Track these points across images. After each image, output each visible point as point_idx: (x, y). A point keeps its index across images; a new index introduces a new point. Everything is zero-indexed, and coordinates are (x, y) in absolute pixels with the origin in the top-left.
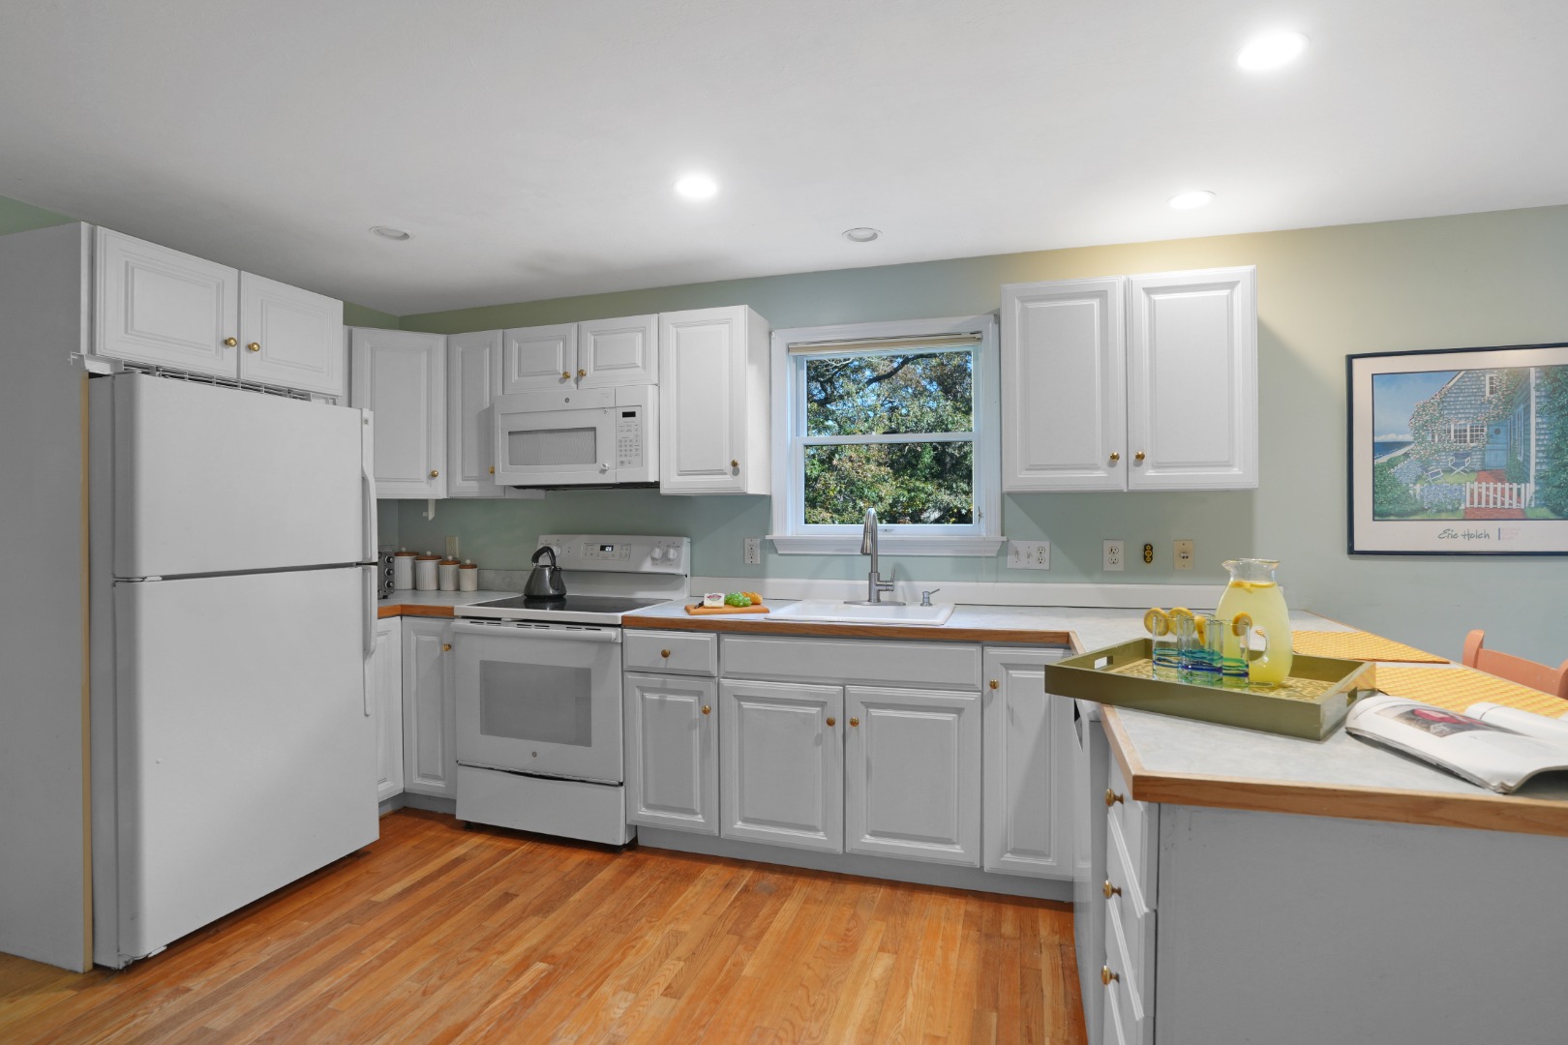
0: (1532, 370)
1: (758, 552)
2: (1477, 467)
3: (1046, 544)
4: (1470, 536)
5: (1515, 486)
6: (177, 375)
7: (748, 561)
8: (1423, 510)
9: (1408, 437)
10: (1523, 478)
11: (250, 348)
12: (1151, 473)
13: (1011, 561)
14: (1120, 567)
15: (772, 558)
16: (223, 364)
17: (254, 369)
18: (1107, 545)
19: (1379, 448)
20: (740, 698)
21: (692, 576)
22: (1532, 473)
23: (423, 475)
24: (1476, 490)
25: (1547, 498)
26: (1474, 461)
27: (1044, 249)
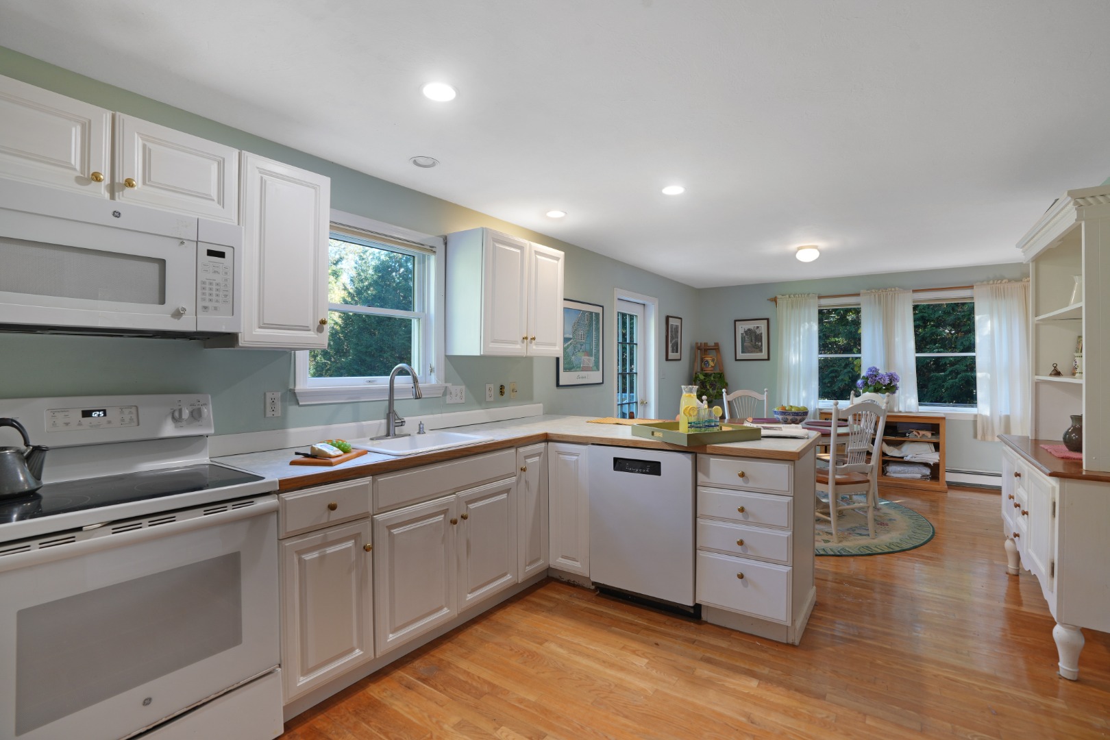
0: (594, 313)
1: (279, 405)
2: (584, 350)
3: (463, 387)
4: (583, 377)
5: (591, 357)
7: (269, 414)
8: (574, 367)
9: (571, 336)
12: (534, 347)
13: (448, 400)
14: (492, 399)
15: (293, 409)
18: (488, 386)
20: (390, 527)
22: (593, 353)
24: (584, 359)
25: (596, 363)
26: (583, 347)
27: (459, 204)
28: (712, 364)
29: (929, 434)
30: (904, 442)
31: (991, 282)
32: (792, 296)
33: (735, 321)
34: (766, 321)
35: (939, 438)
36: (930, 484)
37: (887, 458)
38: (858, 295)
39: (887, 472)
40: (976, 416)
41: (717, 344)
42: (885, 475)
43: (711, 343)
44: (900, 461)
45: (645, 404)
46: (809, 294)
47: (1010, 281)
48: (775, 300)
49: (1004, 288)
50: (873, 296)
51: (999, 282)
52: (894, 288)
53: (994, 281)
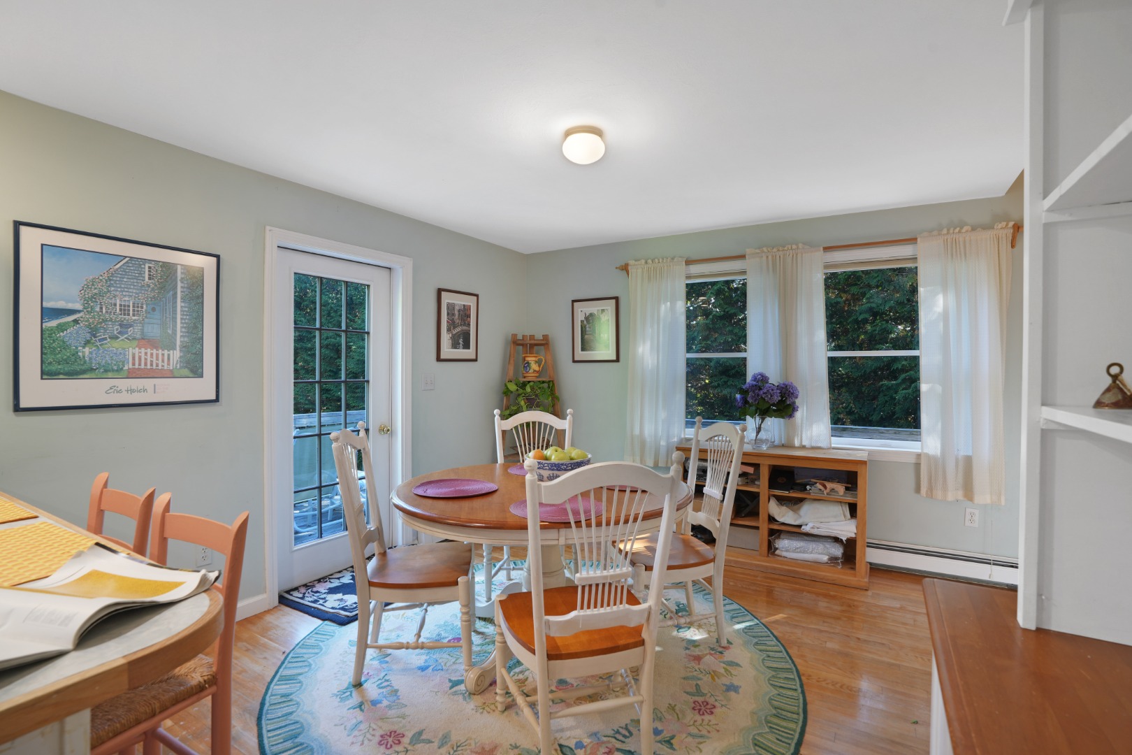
0: (179, 267)
2: (138, 336)
4: (132, 391)
5: (166, 352)
8: (92, 370)
9: (78, 306)
10: (172, 347)
22: (178, 343)
24: (137, 354)
25: (188, 362)
26: (135, 331)
28: (534, 367)
29: (840, 488)
30: (801, 500)
31: (945, 231)
32: (650, 261)
33: (574, 301)
34: (614, 301)
35: (856, 496)
36: (840, 574)
37: (775, 527)
38: (742, 257)
39: (776, 549)
40: (919, 456)
41: (546, 337)
42: (773, 554)
43: (539, 336)
44: (796, 532)
45: (387, 430)
46: (673, 259)
47: (974, 229)
48: (625, 268)
49: (965, 242)
50: (764, 258)
51: (957, 230)
52: (797, 244)
53: (948, 230)
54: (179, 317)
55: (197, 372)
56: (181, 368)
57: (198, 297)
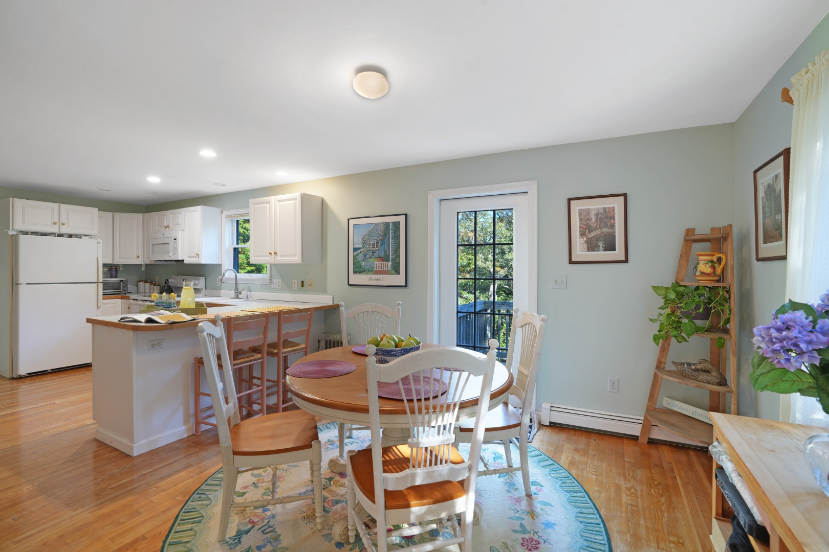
0: (391, 223)
2: (377, 256)
3: (280, 280)
4: (377, 280)
5: (386, 263)
6: (42, 234)
7: (218, 285)
8: (365, 271)
9: (361, 246)
10: (388, 260)
11: (63, 224)
12: (279, 258)
13: (273, 286)
14: (296, 289)
16: (55, 230)
17: (64, 230)
18: (294, 281)
19: (355, 249)
21: (205, 289)
22: (391, 258)
23: (136, 257)
24: (378, 264)
25: (394, 267)
26: (376, 254)
54: (391, 246)
55: (397, 272)
56: (392, 270)
57: (397, 236)
